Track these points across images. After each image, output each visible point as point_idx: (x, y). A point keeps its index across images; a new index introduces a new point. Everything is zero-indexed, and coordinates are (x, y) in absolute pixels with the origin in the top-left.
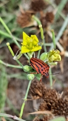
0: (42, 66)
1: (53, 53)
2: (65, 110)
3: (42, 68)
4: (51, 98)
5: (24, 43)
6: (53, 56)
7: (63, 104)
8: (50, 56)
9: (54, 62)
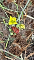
0: (17, 30)
1: (22, 25)
2: (24, 44)
3: (17, 31)
4: (19, 38)
5: (10, 20)
6: (22, 26)
7: (24, 41)
8: (21, 26)
9: (22, 28)
